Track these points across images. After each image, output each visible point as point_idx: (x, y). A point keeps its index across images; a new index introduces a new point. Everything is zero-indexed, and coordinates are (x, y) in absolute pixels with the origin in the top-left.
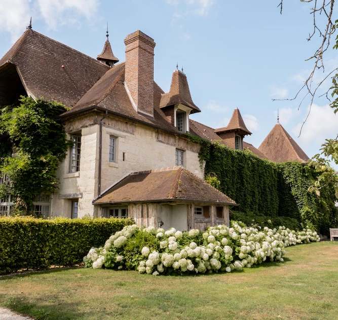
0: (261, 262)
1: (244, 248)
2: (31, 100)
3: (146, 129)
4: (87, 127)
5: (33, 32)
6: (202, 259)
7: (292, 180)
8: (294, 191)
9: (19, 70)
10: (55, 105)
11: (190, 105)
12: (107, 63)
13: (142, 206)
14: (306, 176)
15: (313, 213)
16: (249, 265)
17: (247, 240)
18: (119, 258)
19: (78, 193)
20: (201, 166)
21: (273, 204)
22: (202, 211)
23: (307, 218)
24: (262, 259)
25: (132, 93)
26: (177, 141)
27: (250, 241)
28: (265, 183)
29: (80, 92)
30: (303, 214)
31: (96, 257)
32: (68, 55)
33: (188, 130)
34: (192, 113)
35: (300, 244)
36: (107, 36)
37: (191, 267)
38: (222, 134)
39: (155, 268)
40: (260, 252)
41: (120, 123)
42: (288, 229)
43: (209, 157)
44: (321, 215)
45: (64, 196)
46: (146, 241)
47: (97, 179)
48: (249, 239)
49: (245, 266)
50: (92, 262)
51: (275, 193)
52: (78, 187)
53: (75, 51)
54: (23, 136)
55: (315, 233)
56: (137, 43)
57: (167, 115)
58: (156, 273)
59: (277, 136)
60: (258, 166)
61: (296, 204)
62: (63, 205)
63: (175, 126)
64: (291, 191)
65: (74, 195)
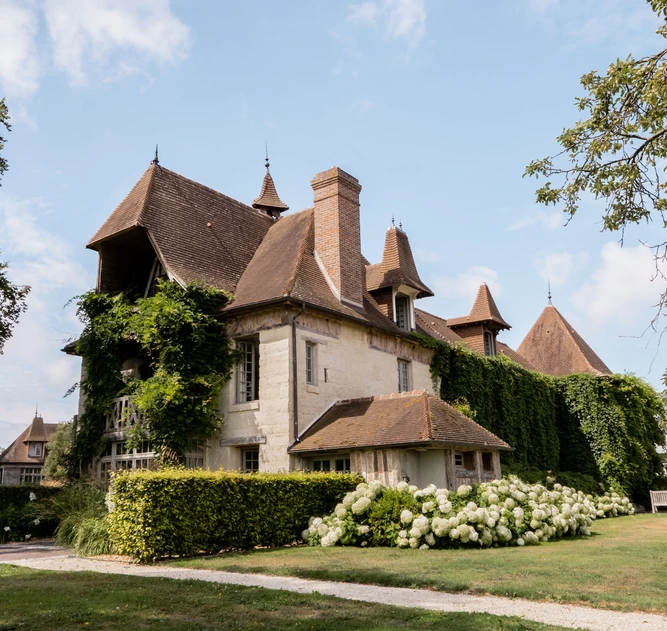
0: (560, 534)
1: (538, 512)
2: (175, 287)
3: (354, 328)
4: (269, 328)
5: (162, 170)
6: (486, 526)
7: (580, 407)
8: (585, 426)
9: (153, 237)
10: (213, 293)
11: (418, 286)
12: (270, 213)
13: (375, 453)
14: (605, 400)
15: (621, 465)
16: (546, 539)
17: (537, 501)
18: (363, 529)
19: (259, 435)
20: (435, 387)
21: (551, 450)
22: (462, 460)
23: (609, 475)
24: (563, 529)
25: (329, 270)
26: (398, 346)
27: (543, 502)
28: (536, 414)
29: (237, 266)
30: (602, 466)
31: (326, 529)
32: (213, 203)
33: (413, 326)
34: (418, 297)
35: (602, 518)
36: (267, 166)
37: (474, 535)
38: (462, 329)
39: (422, 540)
40: (559, 519)
41: (318, 322)
42: (580, 492)
43: (448, 372)
44: (634, 467)
45: (232, 441)
46: (400, 502)
47: (292, 413)
48: (541, 500)
49: (540, 539)
50: (320, 537)
51: (553, 431)
52: (258, 425)
53: (222, 196)
54: (166, 345)
55: (626, 500)
56: (335, 188)
57: (379, 303)
58: (425, 546)
59: (549, 327)
60: (524, 383)
61: (590, 449)
62: (229, 455)
63: (395, 321)
64: (580, 425)
65: (251, 439)
